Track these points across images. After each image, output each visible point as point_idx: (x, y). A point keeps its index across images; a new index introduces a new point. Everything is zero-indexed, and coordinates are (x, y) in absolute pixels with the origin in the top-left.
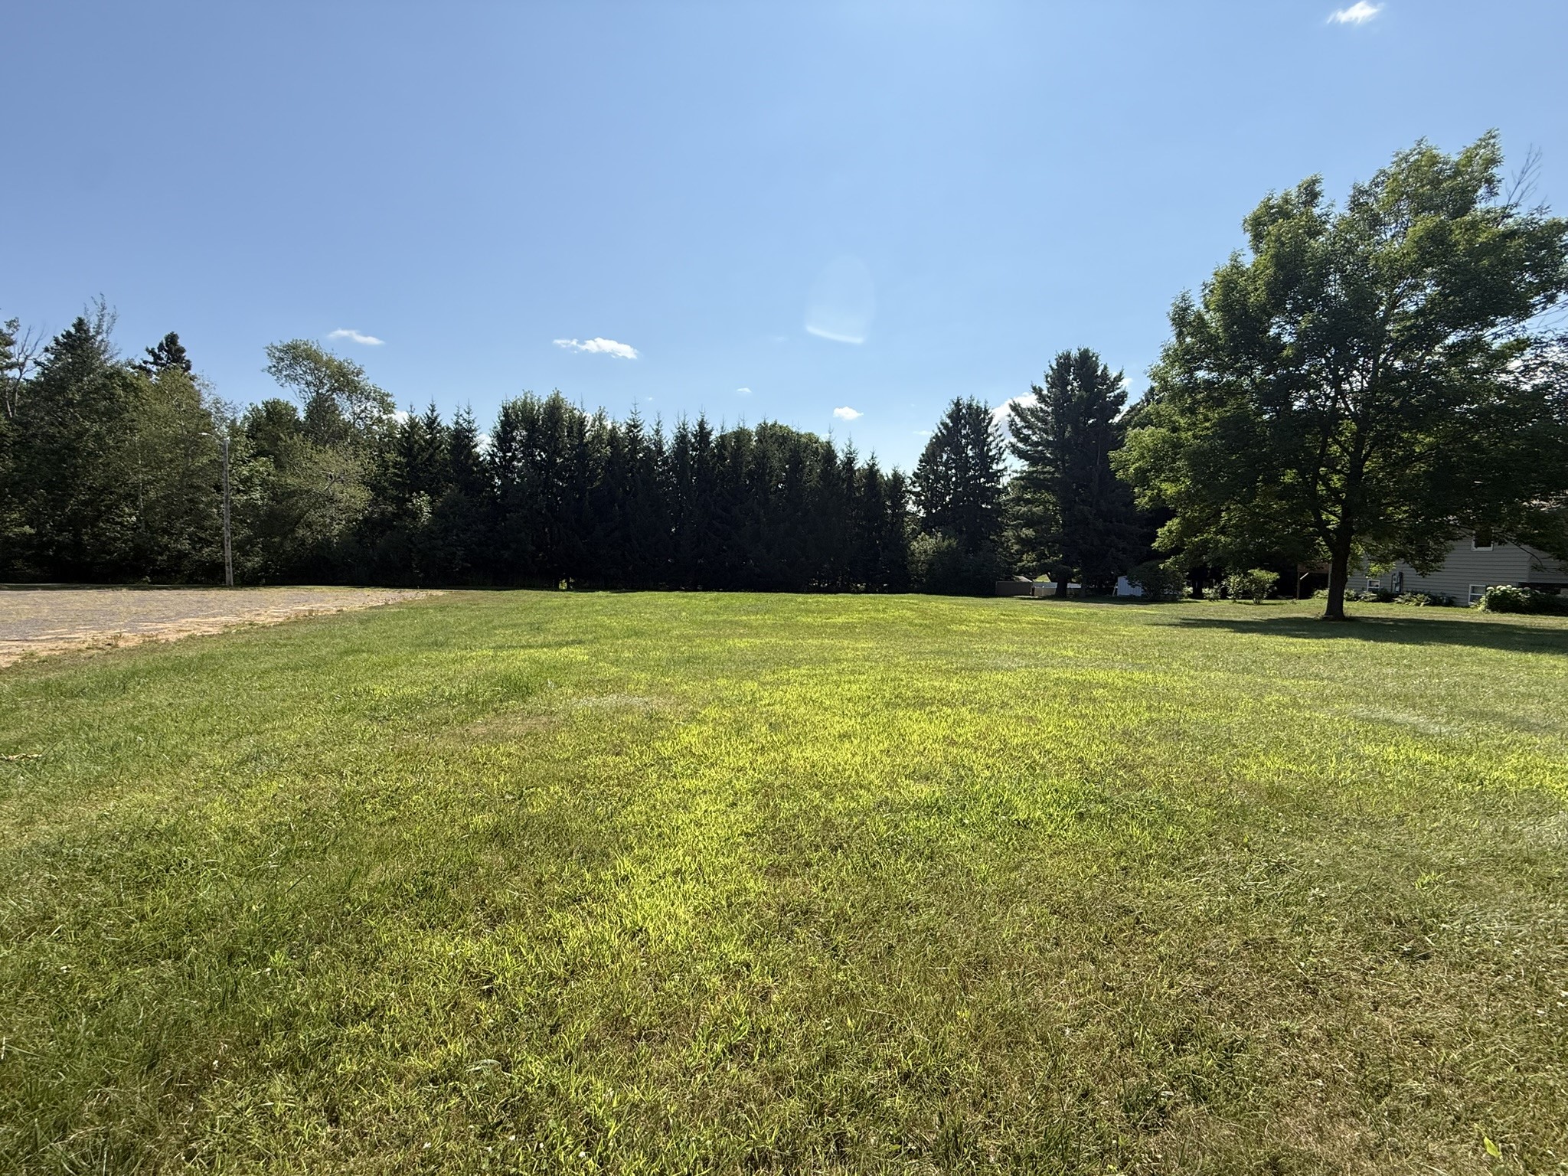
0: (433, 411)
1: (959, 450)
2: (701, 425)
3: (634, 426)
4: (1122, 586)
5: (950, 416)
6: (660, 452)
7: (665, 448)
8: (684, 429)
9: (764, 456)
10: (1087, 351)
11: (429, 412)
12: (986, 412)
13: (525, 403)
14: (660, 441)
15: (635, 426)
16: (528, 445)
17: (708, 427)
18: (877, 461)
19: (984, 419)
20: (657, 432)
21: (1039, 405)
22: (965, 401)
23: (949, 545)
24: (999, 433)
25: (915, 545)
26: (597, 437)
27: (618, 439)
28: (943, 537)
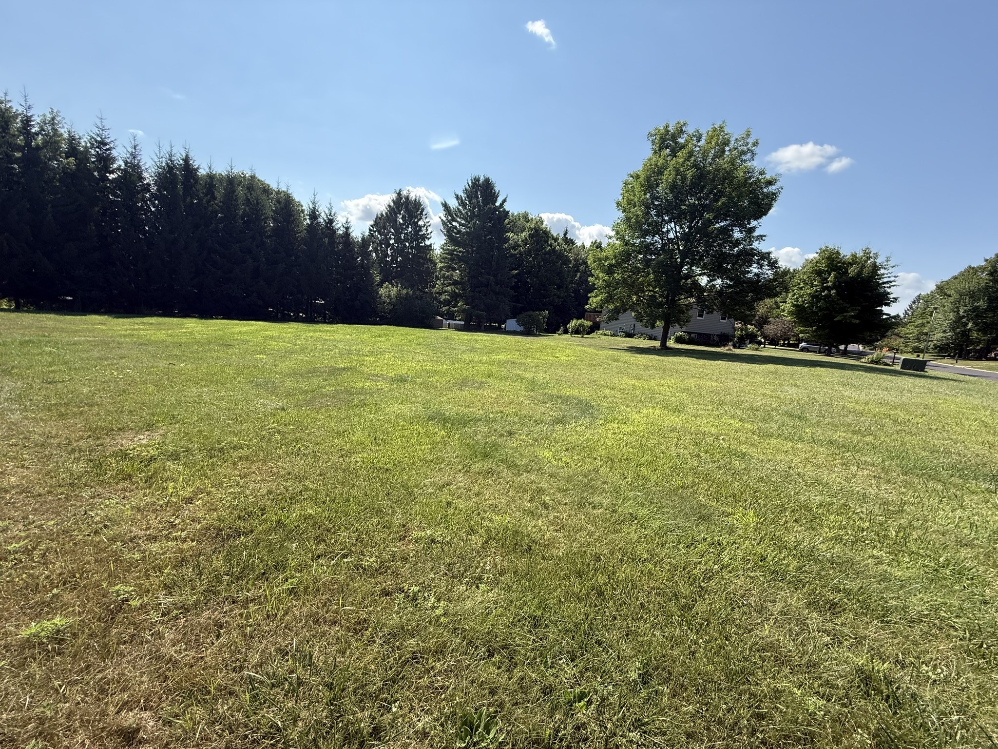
2: (186, 160)
5: (393, 201)
10: (489, 179)
12: (419, 203)
15: (103, 143)
17: (195, 164)
18: (350, 224)
19: (418, 208)
21: (460, 208)
25: (382, 291)
26: (52, 141)
27: (81, 152)
28: (402, 287)
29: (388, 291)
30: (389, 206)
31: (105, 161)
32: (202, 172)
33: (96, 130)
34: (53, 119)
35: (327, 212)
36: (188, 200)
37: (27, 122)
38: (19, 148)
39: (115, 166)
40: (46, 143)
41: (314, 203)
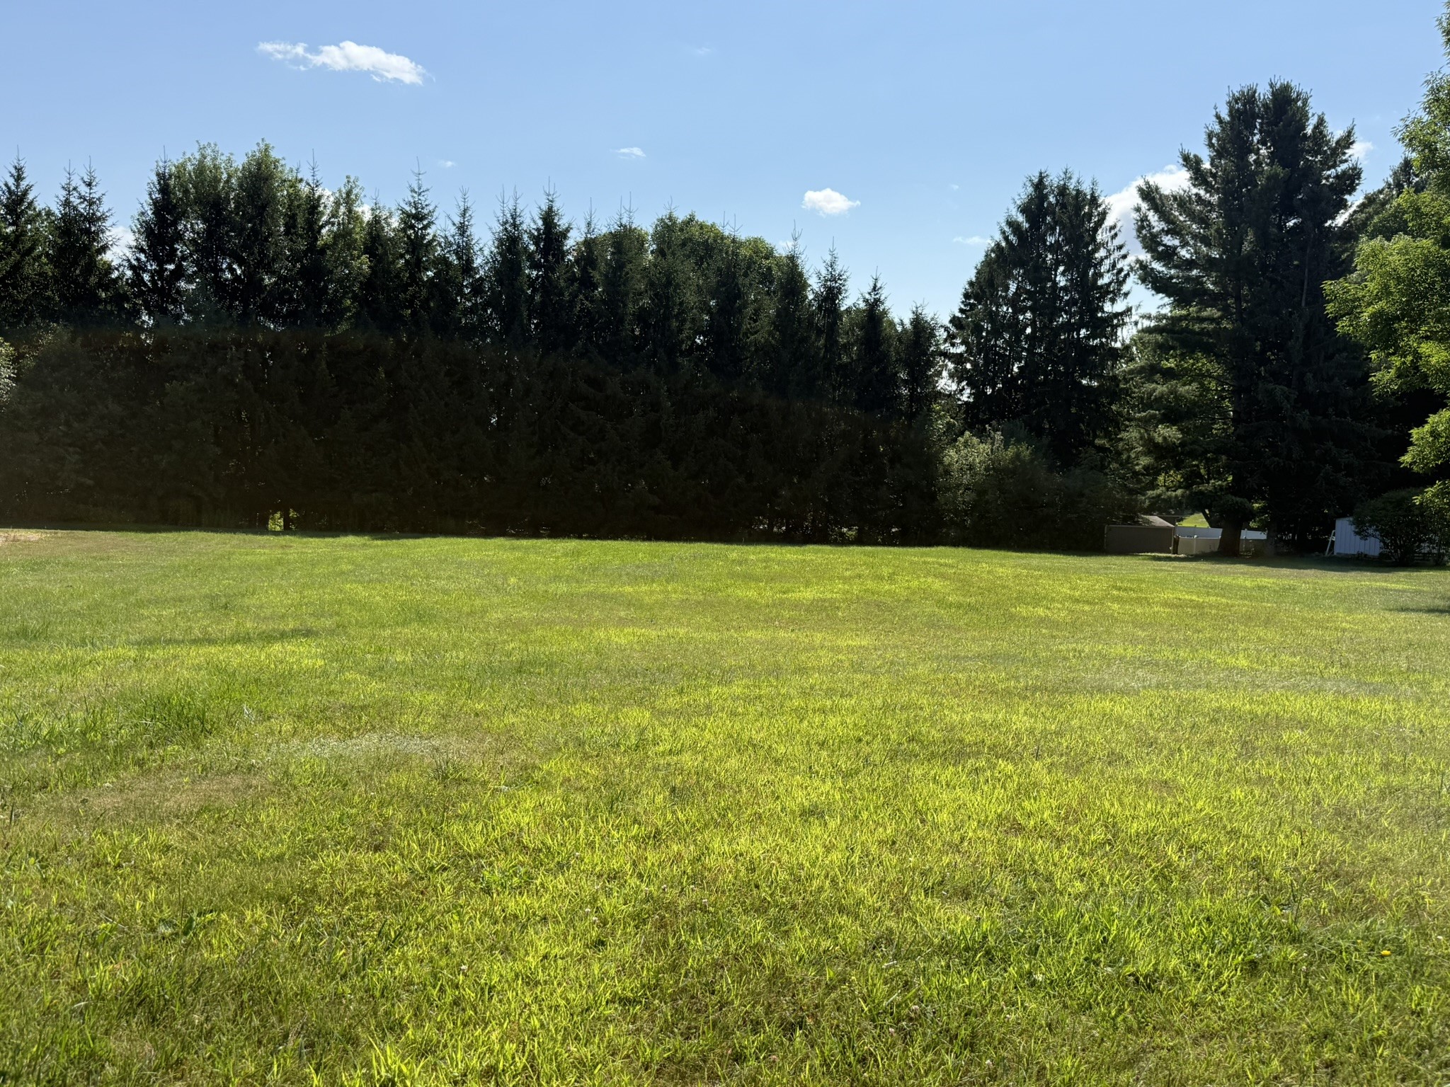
0: (19, 178)
1: (1039, 274)
2: (548, 217)
3: (416, 217)
4: (1344, 535)
5: (1024, 210)
6: (467, 268)
7: (478, 261)
8: (515, 225)
9: (669, 283)
10: (1286, 89)
11: (11, 182)
12: (1094, 201)
13: (201, 169)
14: (468, 247)
15: (419, 217)
16: (208, 248)
17: (562, 223)
18: (883, 294)
19: (1090, 215)
20: (462, 229)
21: (1194, 191)
22: (1054, 179)
23: (1017, 455)
24: (1117, 242)
25: (951, 456)
26: (344, 236)
27: (385, 242)
28: (1005, 441)
29: (970, 455)
31: (420, 247)
32: (574, 237)
33: (411, 198)
35: (824, 272)
37: (313, 208)
38: (301, 256)
40: (336, 237)
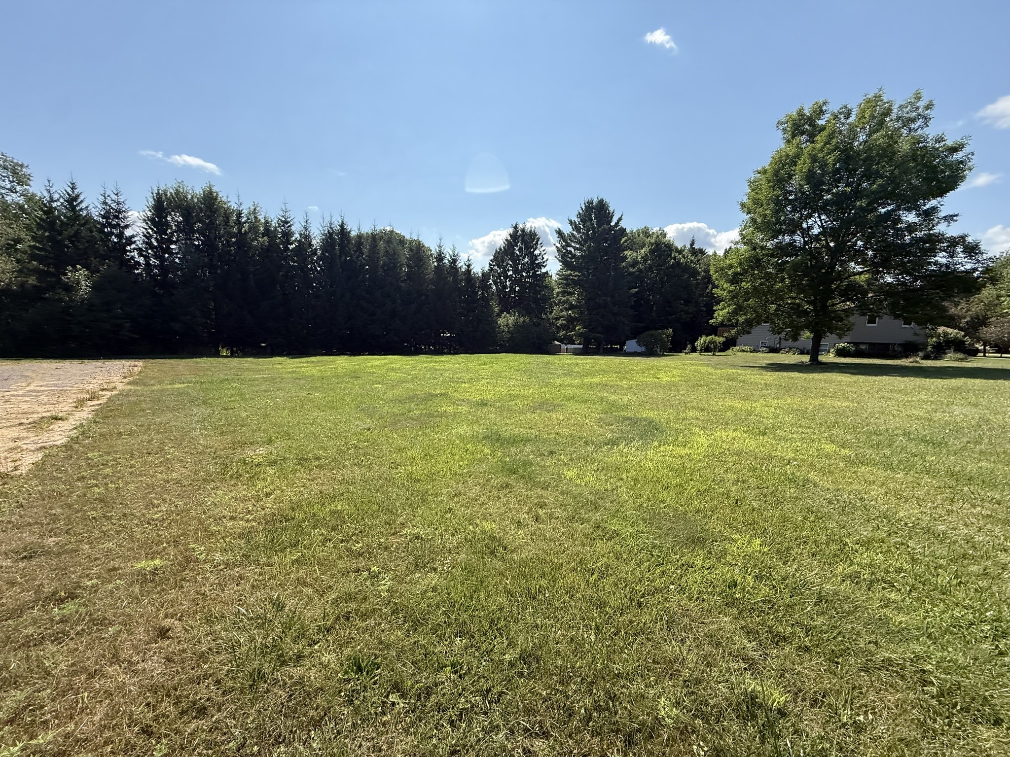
0: (73, 189)
2: (342, 226)
3: (284, 222)
5: (511, 236)
6: (311, 245)
7: (314, 242)
8: (330, 228)
10: (602, 200)
11: (69, 190)
12: (535, 234)
14: (309, 236)
15: (287, 222)
17: (348, 228)
19: (534, 238)
20: (306, 229)
21: (574, 232)
23: (524, 321)
25: (501, 321)
26: (254, 228)
27: (272, 232)
28: (519, 315)
29: (507, 321)
30: (507, 240)
31: (287, 235)
32: (353, 234)
33: (282, 213)
34: (255, 209)
35: (451, 253)
36: (343, 258)
37: (239, 215)
38: (234, 235)
39: (294, 238)
40: (250, 228)
41: (440, 247)
